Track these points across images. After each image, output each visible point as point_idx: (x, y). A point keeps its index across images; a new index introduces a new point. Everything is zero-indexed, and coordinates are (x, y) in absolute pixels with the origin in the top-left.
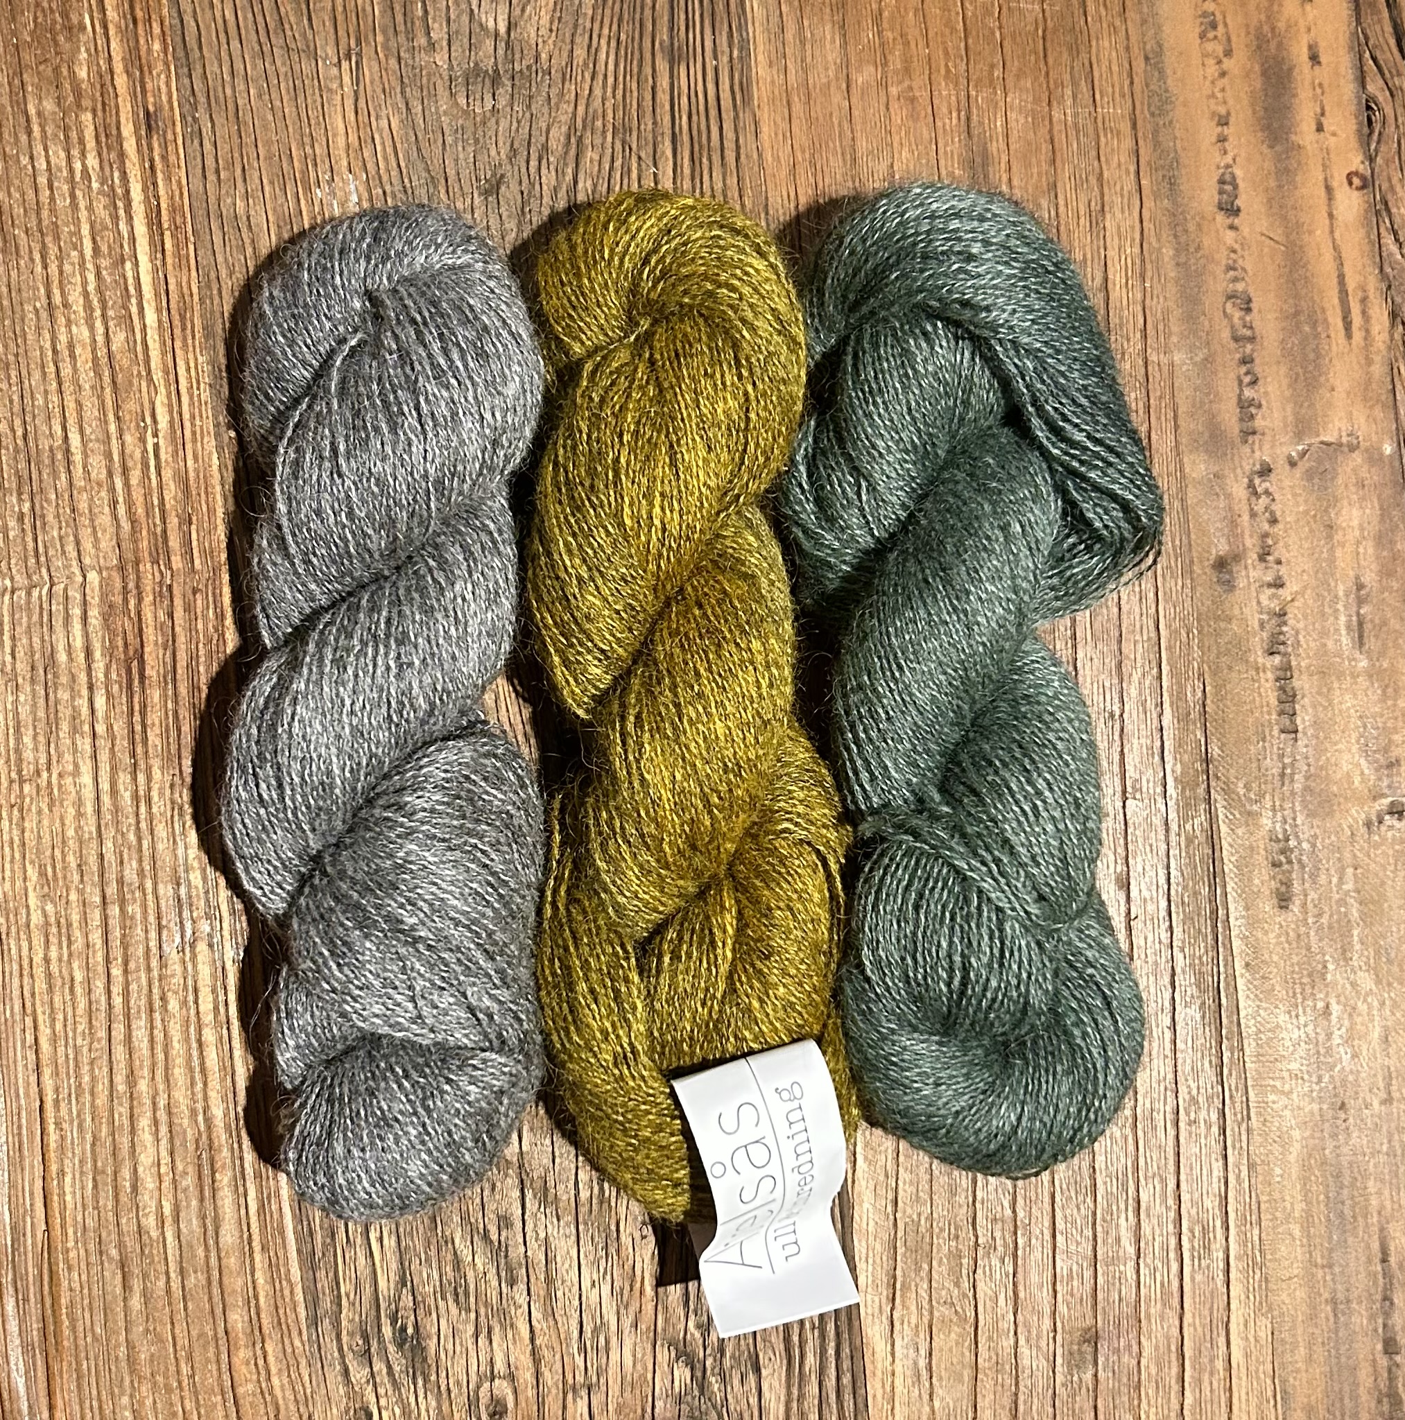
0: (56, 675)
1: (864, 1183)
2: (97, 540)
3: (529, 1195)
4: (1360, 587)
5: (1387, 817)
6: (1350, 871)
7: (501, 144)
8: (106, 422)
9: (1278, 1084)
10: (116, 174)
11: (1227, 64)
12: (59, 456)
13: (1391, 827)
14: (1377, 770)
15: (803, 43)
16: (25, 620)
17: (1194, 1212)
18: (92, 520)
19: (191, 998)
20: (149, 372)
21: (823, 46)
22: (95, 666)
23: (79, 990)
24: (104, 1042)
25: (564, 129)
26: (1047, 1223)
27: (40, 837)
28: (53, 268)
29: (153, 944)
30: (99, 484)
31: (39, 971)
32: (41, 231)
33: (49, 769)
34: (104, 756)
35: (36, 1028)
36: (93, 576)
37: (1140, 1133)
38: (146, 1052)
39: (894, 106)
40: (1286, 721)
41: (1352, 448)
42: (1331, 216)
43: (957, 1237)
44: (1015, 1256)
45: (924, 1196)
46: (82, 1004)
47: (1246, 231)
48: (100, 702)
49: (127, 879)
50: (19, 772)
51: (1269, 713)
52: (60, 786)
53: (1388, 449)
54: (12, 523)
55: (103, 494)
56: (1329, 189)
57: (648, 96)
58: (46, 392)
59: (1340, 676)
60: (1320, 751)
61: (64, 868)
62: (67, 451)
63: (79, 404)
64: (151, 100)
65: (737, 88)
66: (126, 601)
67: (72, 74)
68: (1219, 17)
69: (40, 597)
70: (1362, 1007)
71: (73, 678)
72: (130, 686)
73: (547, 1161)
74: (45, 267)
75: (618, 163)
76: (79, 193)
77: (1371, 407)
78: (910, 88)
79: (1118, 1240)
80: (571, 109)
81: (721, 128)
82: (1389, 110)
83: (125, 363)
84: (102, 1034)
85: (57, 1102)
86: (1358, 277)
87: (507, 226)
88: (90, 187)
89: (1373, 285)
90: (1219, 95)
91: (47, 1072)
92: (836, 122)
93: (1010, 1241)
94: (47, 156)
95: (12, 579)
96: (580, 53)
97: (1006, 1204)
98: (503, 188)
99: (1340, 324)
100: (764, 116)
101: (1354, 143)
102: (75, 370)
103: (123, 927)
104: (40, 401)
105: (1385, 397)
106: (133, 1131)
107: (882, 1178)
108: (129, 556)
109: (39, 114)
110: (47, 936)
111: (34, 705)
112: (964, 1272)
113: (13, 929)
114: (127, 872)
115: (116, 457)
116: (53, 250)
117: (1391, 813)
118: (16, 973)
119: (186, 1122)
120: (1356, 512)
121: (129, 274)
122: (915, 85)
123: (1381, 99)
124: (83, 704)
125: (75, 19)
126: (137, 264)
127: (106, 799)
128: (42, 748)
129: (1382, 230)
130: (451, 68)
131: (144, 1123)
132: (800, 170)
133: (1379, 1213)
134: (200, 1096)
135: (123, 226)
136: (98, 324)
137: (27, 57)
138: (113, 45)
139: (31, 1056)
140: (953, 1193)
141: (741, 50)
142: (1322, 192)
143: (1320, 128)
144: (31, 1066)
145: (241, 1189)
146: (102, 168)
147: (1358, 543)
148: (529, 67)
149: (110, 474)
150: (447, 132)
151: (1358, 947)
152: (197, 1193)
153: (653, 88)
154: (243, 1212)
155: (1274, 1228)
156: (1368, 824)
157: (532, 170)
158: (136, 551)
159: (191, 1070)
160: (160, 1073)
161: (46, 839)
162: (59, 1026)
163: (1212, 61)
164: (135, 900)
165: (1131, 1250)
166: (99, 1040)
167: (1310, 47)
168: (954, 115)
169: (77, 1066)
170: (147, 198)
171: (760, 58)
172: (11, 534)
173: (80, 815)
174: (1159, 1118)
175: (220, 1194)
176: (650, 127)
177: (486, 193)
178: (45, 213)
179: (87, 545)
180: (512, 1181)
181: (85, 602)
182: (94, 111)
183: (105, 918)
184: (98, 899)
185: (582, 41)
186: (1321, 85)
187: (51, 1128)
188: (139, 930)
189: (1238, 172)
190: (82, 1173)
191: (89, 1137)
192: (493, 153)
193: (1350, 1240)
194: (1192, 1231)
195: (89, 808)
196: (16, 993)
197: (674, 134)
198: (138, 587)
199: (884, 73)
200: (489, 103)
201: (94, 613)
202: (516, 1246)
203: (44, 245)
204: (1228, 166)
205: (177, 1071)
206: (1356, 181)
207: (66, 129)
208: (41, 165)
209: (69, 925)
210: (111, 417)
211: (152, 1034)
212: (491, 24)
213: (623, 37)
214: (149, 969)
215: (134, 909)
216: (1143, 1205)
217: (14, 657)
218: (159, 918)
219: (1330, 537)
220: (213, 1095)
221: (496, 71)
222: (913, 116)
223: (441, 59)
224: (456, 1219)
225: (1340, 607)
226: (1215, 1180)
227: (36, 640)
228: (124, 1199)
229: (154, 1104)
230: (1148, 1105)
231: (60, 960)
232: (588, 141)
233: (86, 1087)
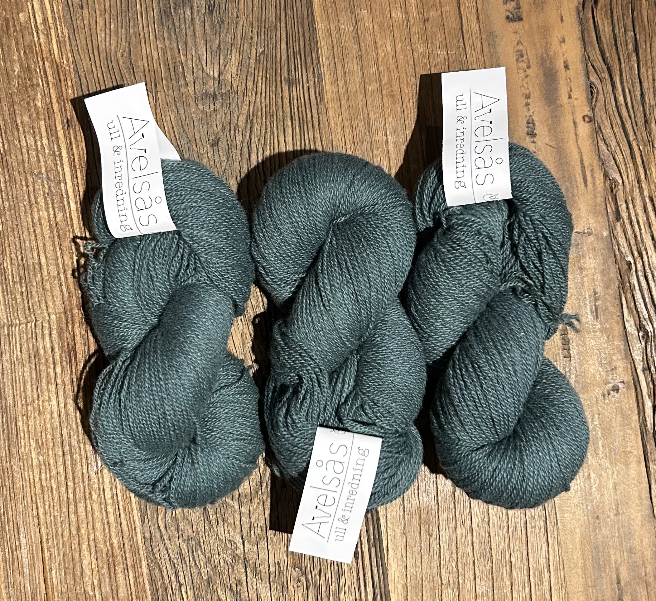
0: (39, 359)
1: (392, 560)
2: (54, 301)
3: (249, 571)
4: (595, 293)
5: (612, 392)
6: (596, 416)
7: (218, 124)
8: (56, 251)
9: (569, 509)
10: (55, 146)
11: (529, 72)
12: (37, 267)
13: (613, 396)
14: (606, 372)
15: (345, 73)
16: (25, 337)
17: (535, 566)
18: (51, 293)
19: (102, 493)
20: (73, 229)
21: (353, 75)
22: (55, 354)
23: (54, 492)
24: (66, 513)
25: (245, 117)
26: (472, 573)
27: (35, 428)
28: (31, 188)
29: (85, 471)
30: (54, 278)
31: (38, 485)
32: (24, 172)
33: (38, 399)
34: (61, 393)
35: (37, 508)
36: (53, 317)
37: (511, 533)
38: (84, 517)
39: (385, 99)
40: (566, 352)
41: (590, 234)
42: (576, 135)
43: (433, 581)
44: (459, 588)
45: (419, 564)
46: (56, 498)
47: (539, 143)
48: (58, 370)
49: (73, 444)
50: (26, 401)
51: (559, 350)
52: (43, 406)
53: (605, 233)
54: (18, 296)
55: (56, 282)
56: (575, 123)
57: (280, 100)
58: (30, 240)
59: (589, 332)
60: (581, 365)
61: (46, 441)
62: (40, 265)
63: (44, 245)
64: (69, 114)
65: (318, 95)
66: (67, 326)
67: (35, 105)
68: (524, 52)
69: (31, 327)
70: (604, 475)
71: (47, 360)
72: (71, 362)
73: (255, 556)
74: (27, 187)
75: (268, 130)
76: (40, 155)
77: (597, 216)
78: (392, 91)
79: (503, 579)
80: (247, 108)
81: (312, 113)
82: (600, 87)
83: (63, 226)
84: (65, 510)
85: (47, 539)
86: (589, 161)
87: (222, 159)
88: (44, 152)
89: (596, 163)
90: (525, 85)
91: (43, 528)
92: (360, 107)
93: (456, 581)
94: (26, 140)
95: (19, 320)
96: (250, 84)
97: (454, 566)
98: (220, 143)
99: (582, 181)
100: (330, 106)
101: (585, 103)
102: (42, 230)
103: (72, 464)
104: (28, 244)
105: (603, 212)
106: (80, 551)
107: (400, 557)
108: (68, 307)
109: (22, 122)
110: (40, 470)
111: (31, 373)
112: (437, 596)
113: (26, 468)
114: (72, 441)
115: (61, 266)
116: (30, 180)
117: (613, 390)
118: (28, 486)
119: (102, 546)
120: (592, 261)
121: (63, 188)
122: (393, 89)
123: (596, 83)
124: (51, 371)
125: (35, 82)
126: (66, 184)
127: (63, 410)
128: (35, 390)
129: (599, 139)
130: (195, 92)
131: (84, 547)
132: (346, 129)
133: (615, 563)
134: (108, 535)
135: (59, 169)
136: (51, 210)
137: (16, 99)
138: (51, 91)
139: (36, 521)
140: (431, 561)
141: (318, 78)
142: (572, 124)
143: (570, 97)
144: (36, 524)
145: (127, 573)
146: (49, 144)
147: (594, 274)
148: (228, 91)
149: (59, 273)
150: (195, 121)
151: (601, 448)
152: (108, 576)
153: (282, 97)
154: (128, 582)
155: (570, 571)
156: (604, 395)
157: (232, 135)
158: (71, 305)
159: (103, 524)
160: (90, 525)
161: (38, 430)
162: (47, 508)
163: (522, 71)
164: (76, 453)
165: (508, 583)
166: (64, 513)
167: (564, 62)
168: (411, 101)
169: (55, 524)
170: (69, 155)
171: (327, 82)
172: (18, 301)
173: (52, 418)
174: (518, 526)
175: (118, 576)
176: (281, 114)
177: (213, 146)
178: (26, 165)
179: (50, 303)
180: (241, 565)
181: (50, 328)
182: (45, 120)
183: (64, 461)
184: (60, 453)
185: (250, 78)
186: (569, 78)
187: (46, 551)
188: (79, 466)
189: (535, 118)
190: (59, 569)
191: (62, 553)
192: (215, 128)
193: (603, 575)
194: (534, 574)
195: (56, 415)
196: (29, 494)
197: (291, 116)
198: (72, 320)
199: (380, 84)
200: (212, 107)
201: (54, 332)
202: (244, 593)
203: (26, 178)
204: (530, 116)
205: (97, 524)
206: (587, 119)
207: (33, 129)
208: (24, 144)
209: (49, 465)
210: (58, 249)
211: (86, 509)
212: (212, 73)
213: (268, 76)
214: (84, 482)
215: (76, 456)
216: (513, 563)
217: (21, 353)
218: (87, 460)
219: (582, 273)
220: (113, 534)
221: (214, 93)
222: (394, 103)
223: (191, 89)
224: (218, 582)
225: (587, 302)
226: (544, 552)
227: (31, 345)
228: (78, 579)
229: (89, 539)
230: (513, 521)
231: (46, 479)
232: (255, 121)
233: (60, 533)
